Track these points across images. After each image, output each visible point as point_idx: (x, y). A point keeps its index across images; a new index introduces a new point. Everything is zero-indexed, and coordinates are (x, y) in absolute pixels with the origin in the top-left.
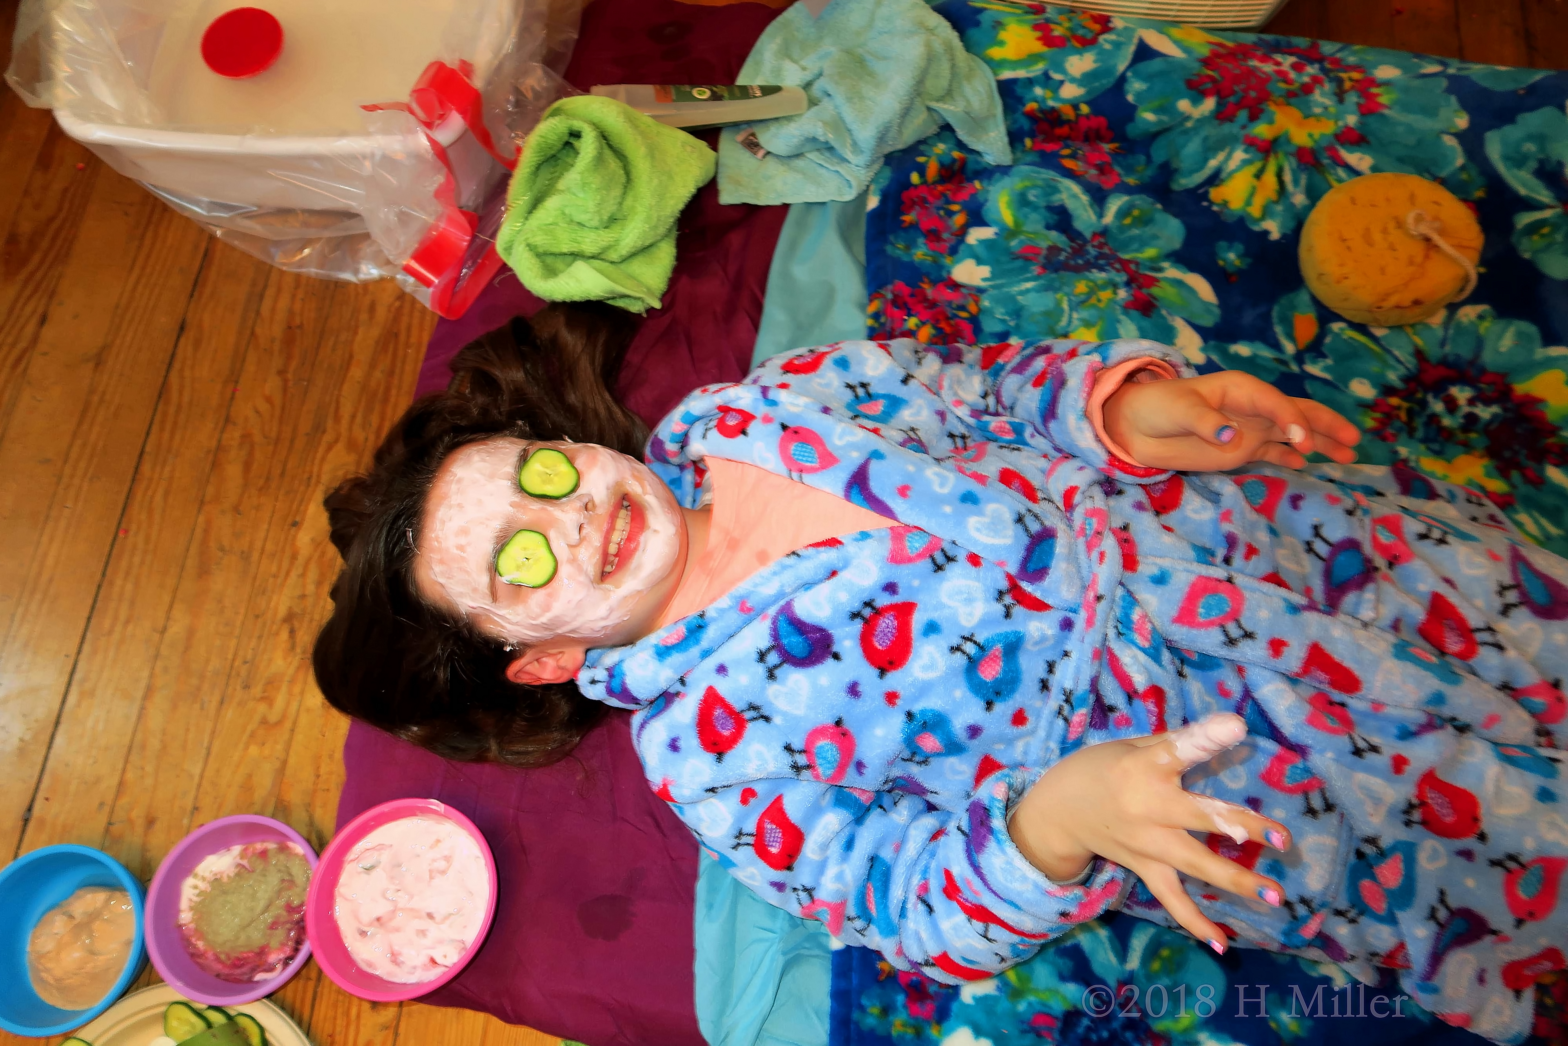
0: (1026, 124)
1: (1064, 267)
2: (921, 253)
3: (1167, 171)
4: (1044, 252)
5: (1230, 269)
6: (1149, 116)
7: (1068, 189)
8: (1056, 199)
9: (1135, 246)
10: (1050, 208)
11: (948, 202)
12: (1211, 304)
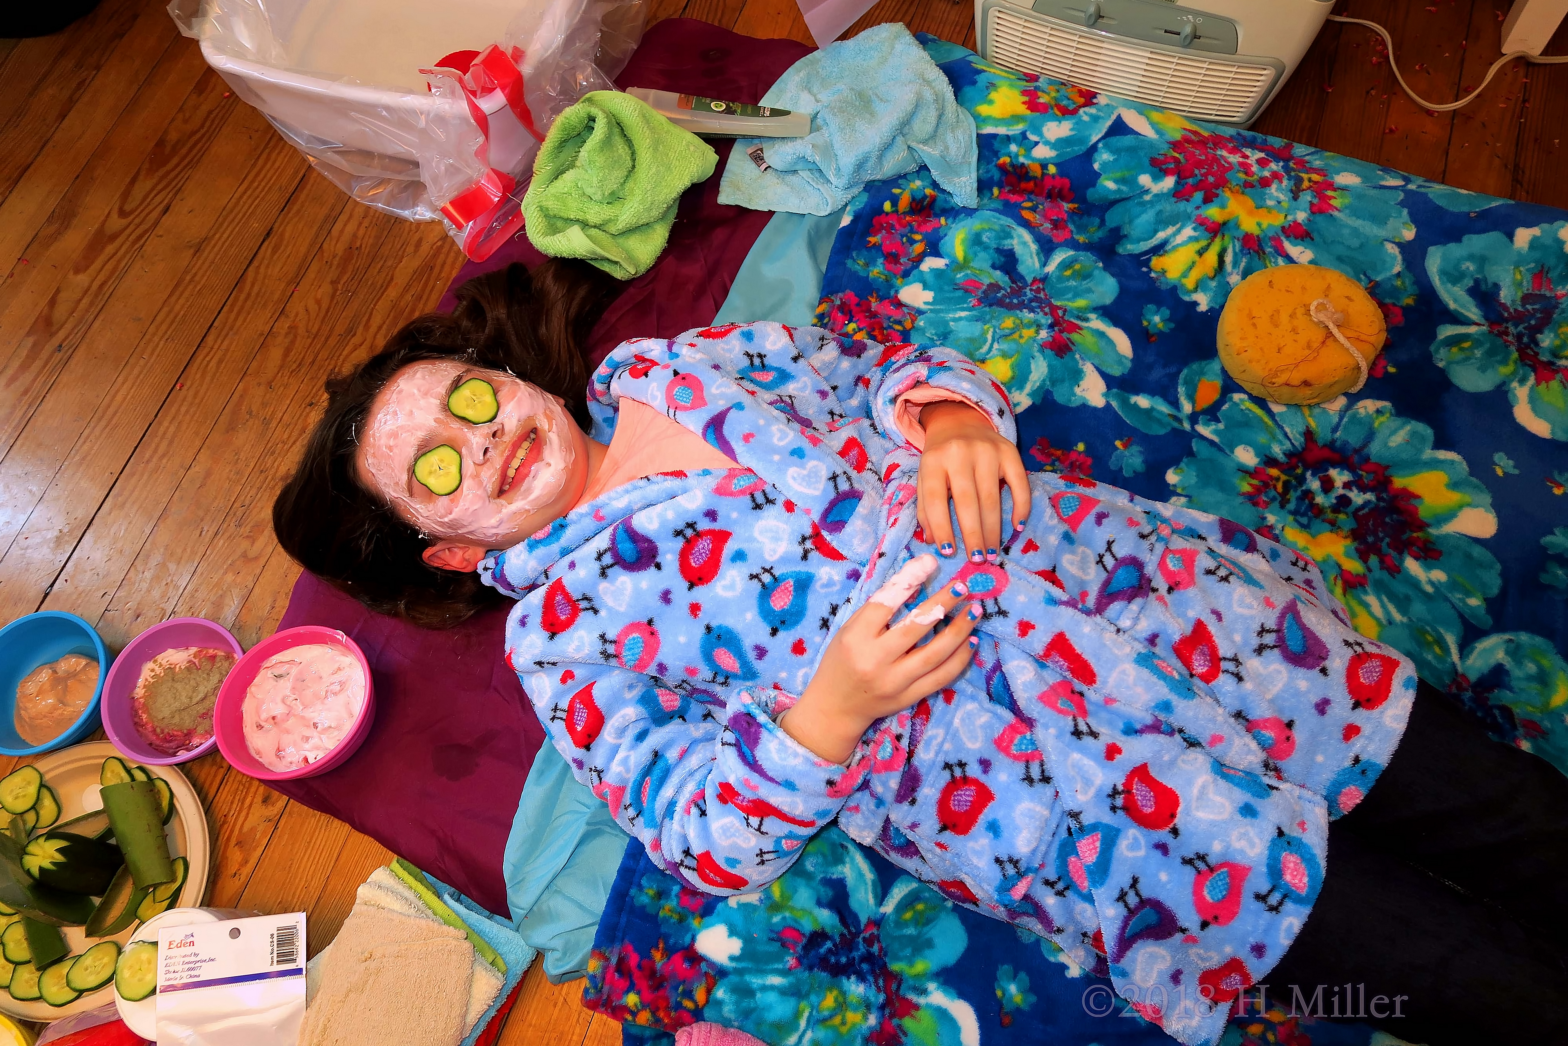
0: (996, 175)
1: (1000, 303)
2: (877, 270)
3: (1117, 235)
4: (985, 287)
5: (1152, 330)
6: (1111, 185)
7: (1020, 236)
8: (1007, 244)
9: (1070, 296)
10: (998, 250)
11: (912, 231)
12: (1126, 358)
